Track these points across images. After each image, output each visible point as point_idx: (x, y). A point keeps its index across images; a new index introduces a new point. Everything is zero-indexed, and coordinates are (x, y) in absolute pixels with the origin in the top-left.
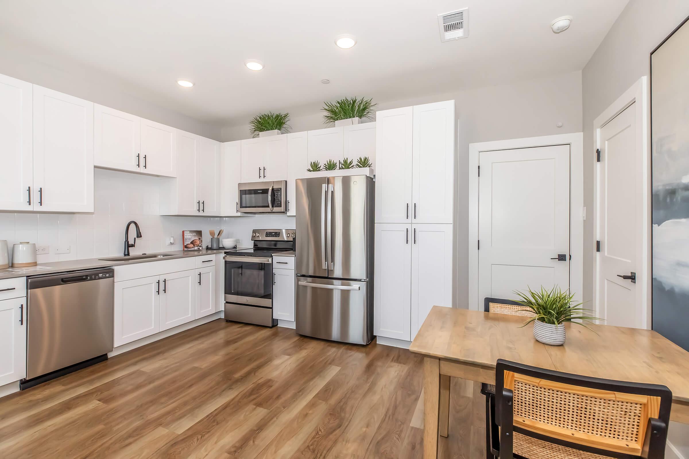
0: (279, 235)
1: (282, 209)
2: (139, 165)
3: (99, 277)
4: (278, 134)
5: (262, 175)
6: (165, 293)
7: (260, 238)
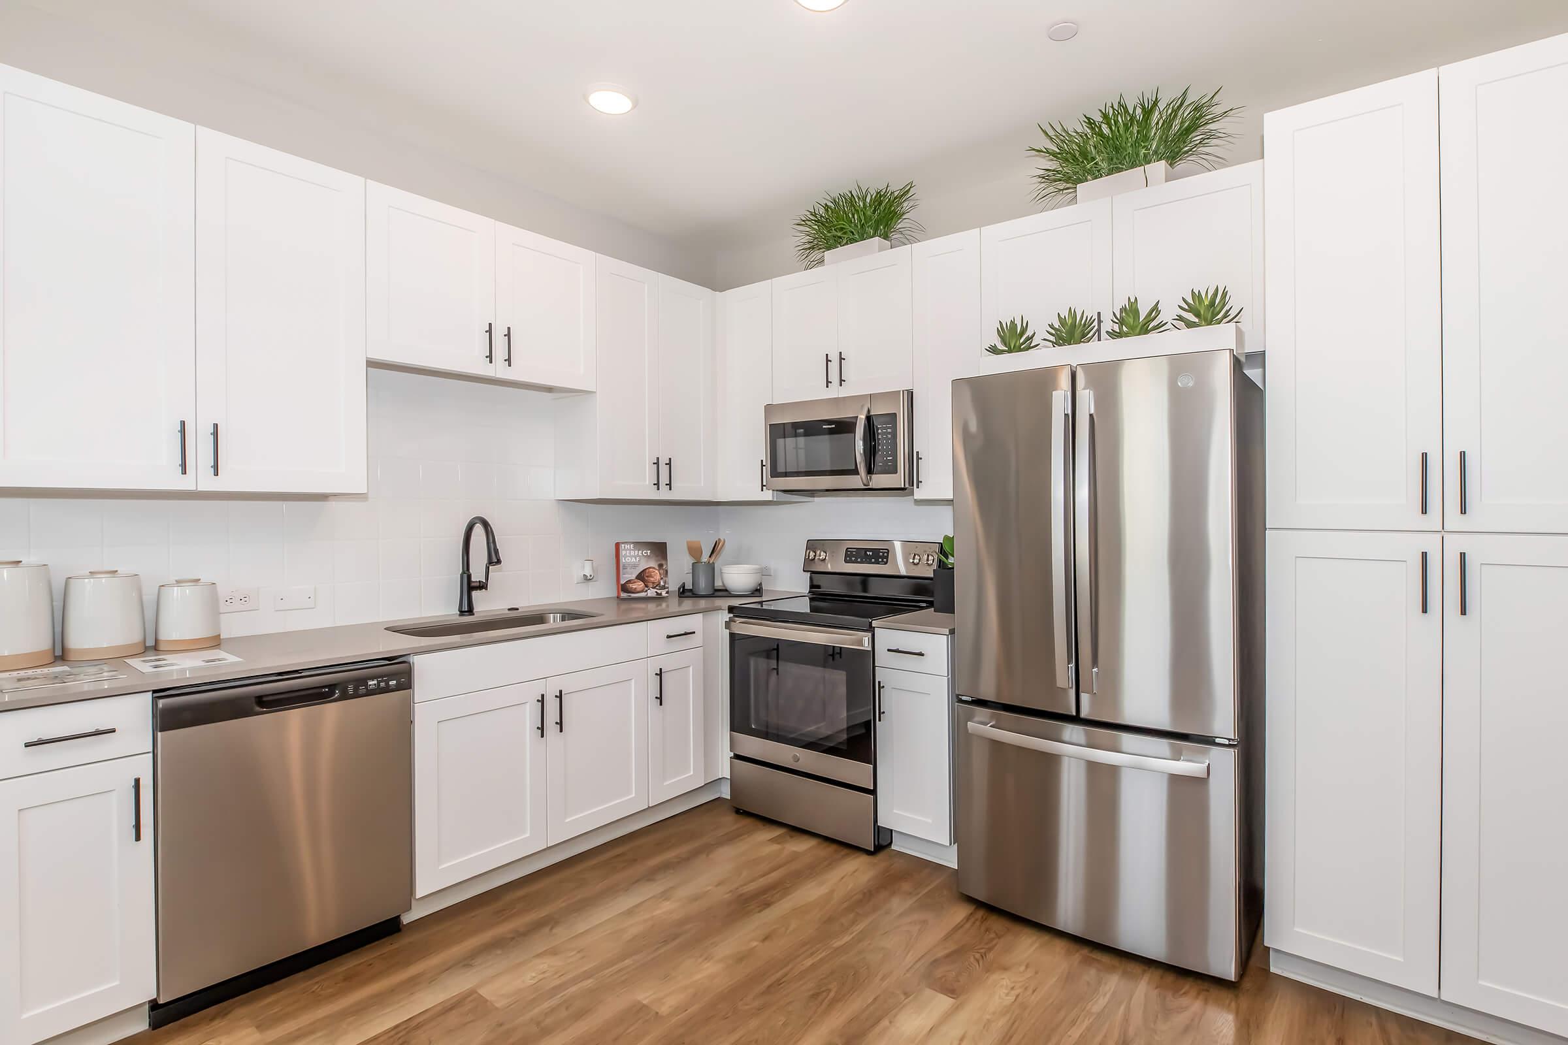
0: (887, 557)
1: (897, 480)
2: (490, 357)
3: (367, 688)
4: (881, 249)
5: (834, 377)
6: (561, 731)
7: (829, 565)
